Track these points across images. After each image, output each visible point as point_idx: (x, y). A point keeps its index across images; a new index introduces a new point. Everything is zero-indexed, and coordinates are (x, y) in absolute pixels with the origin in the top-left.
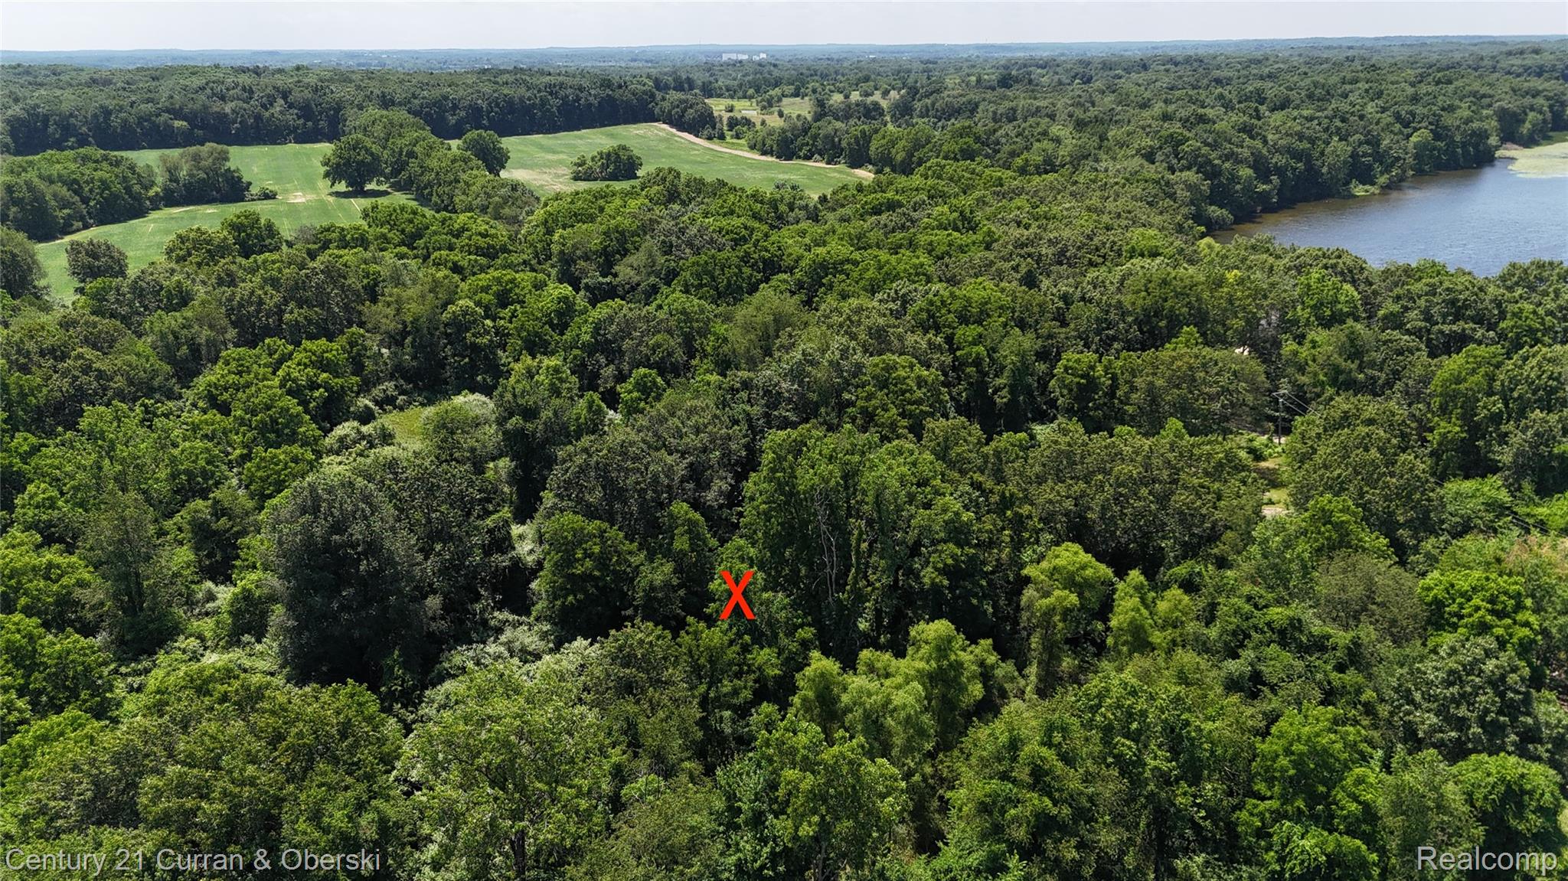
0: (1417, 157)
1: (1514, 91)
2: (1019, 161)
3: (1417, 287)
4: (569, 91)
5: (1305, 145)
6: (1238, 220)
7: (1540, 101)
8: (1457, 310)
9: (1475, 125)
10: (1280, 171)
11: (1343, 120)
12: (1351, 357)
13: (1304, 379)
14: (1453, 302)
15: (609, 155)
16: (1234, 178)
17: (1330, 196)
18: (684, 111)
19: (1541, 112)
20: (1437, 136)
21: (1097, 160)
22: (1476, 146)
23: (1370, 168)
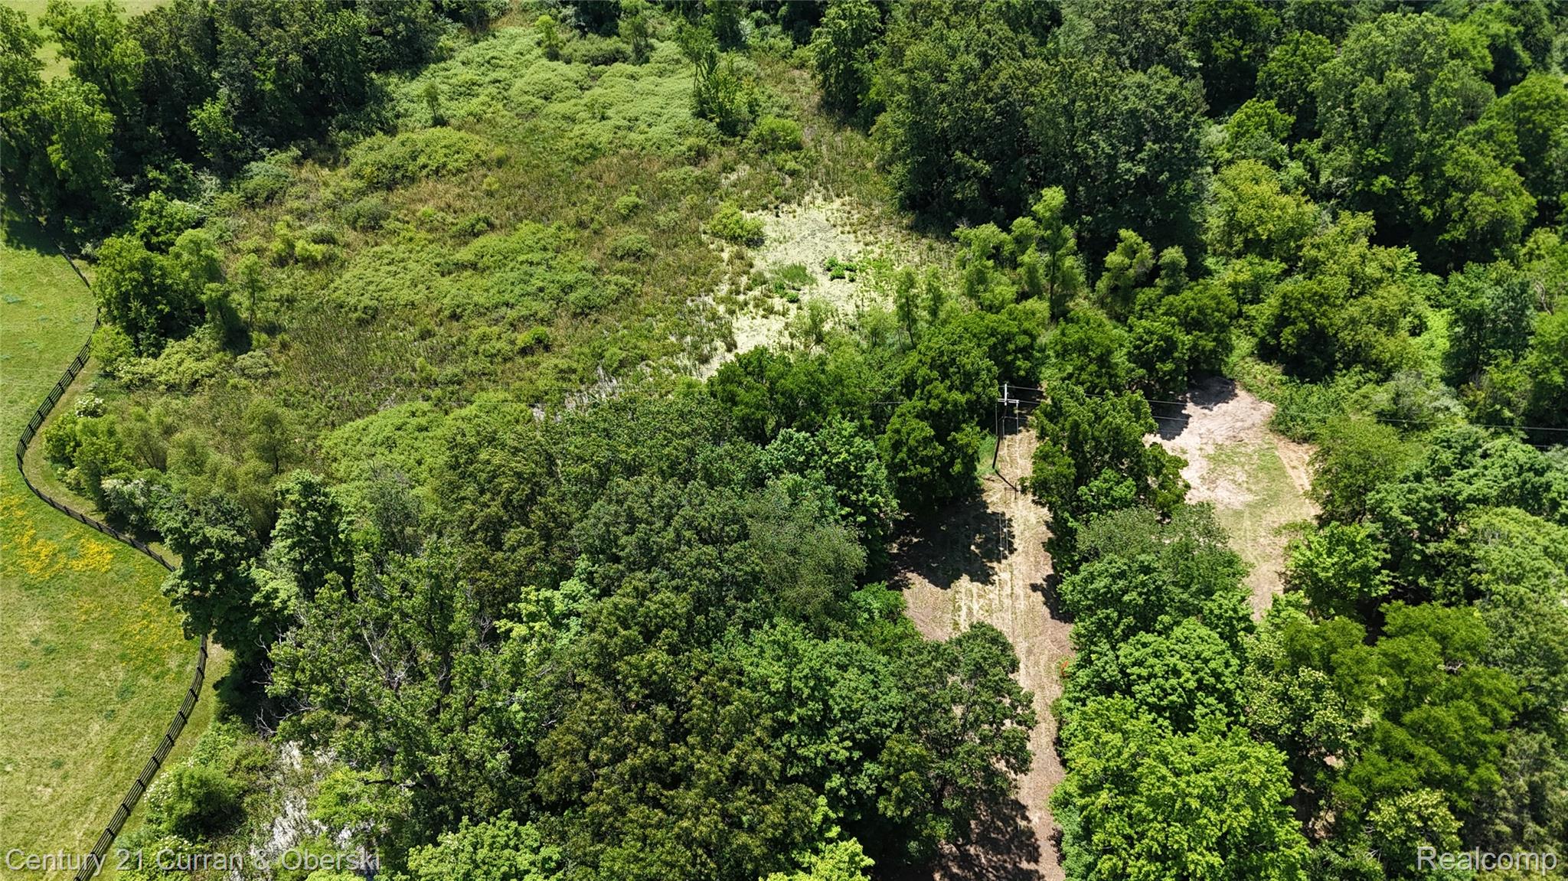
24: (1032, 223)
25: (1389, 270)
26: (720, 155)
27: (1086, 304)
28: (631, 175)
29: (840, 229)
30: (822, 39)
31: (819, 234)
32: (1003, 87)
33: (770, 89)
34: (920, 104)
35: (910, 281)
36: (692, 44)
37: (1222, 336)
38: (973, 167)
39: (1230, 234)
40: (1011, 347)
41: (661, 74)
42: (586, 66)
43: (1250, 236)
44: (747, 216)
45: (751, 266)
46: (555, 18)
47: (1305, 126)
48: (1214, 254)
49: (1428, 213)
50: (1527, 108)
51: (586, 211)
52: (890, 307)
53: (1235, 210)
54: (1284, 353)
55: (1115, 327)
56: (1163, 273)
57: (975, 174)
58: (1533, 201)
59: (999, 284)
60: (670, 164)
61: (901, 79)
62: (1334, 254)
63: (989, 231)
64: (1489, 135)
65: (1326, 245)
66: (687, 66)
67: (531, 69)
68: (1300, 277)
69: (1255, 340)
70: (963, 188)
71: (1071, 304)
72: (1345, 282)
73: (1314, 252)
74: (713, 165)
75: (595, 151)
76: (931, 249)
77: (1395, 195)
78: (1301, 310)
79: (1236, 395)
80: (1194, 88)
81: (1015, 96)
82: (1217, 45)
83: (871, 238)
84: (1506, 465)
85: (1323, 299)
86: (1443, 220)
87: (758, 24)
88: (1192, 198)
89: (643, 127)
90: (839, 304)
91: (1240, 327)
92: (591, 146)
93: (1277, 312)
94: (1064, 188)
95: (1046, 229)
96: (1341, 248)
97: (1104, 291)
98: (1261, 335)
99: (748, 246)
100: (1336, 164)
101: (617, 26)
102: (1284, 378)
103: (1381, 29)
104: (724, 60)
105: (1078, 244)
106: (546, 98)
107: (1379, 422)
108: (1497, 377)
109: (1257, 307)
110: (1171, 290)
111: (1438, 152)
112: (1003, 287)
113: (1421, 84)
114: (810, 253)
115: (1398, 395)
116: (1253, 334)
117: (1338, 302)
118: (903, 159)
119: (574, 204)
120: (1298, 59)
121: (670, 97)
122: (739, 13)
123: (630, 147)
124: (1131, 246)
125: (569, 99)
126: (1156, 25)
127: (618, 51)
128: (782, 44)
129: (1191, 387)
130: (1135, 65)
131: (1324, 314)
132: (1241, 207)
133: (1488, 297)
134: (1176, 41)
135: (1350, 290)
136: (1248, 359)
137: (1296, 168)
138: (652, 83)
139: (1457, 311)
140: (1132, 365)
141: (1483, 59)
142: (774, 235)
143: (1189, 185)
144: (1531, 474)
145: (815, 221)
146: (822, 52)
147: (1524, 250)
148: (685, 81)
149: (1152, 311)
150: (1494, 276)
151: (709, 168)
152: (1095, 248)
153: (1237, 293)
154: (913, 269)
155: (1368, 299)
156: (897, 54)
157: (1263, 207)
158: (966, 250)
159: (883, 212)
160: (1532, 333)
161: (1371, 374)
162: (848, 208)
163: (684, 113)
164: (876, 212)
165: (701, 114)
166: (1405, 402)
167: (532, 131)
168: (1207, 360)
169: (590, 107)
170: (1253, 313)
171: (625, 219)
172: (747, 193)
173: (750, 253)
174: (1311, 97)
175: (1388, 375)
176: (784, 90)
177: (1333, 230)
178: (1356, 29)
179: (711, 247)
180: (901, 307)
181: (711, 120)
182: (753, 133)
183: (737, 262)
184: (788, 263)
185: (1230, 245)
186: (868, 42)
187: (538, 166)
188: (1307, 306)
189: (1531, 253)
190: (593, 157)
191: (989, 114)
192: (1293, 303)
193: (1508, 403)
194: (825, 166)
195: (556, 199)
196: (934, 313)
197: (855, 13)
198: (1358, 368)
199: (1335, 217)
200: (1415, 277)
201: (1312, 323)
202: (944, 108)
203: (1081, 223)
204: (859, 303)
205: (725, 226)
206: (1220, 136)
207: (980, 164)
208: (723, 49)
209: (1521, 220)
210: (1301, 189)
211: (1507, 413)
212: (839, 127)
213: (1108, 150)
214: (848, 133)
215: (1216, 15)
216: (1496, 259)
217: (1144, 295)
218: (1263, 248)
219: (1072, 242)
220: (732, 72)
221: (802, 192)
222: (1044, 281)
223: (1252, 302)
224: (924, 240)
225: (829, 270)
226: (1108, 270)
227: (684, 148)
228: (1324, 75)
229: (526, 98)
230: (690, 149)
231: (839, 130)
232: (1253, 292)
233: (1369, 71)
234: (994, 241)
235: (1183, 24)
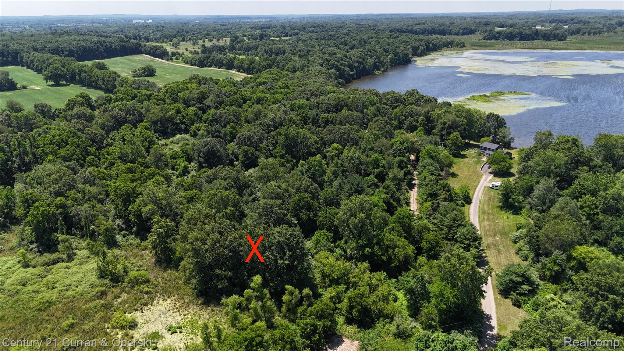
0: (391, 62)
1: (415, 40)
2: (286, 68)
3: (389, 97)
4: (107, 43)
5: (361, 60)
6: (346, 83)
7: (423, 43)
8: (397, 101)
9: (405, 52)
10: (356, 68)
11: (371, 52)
12: (377, 111)
13: (369, 117)
14: (396, 99)
15: (145, 68)
16: (344, 71)
17: (370, 74)
18: (156, 50)
19: (423, 46)
20: (395, 56)
21: (308, 67)
22: (406, 58)
23: (379, 65)
24: (251, 291)
25: (380, 280)
26: (112, 292)
27: (279, 318)
28: (69, 310)
29: (172, 311)
30: (152, 237)
31: (163, 316)
32: (230, 242)
33: (132, 260)
34: (197, 255)
35: (206, 327)
36: (94, 249)
37: (332, 319)
38: (224, 274)
39: (324, 279)
40: (254, 343)
41: (81, 264)
42: (43, 267)
43: (331, 278)
44: (128, 316)
45: (133, 338)
46: (27, 250)
47: (337, 237)
48: (321, 288)
49: (384, 258)
50: (401, 218)
51: (46, 333)
52: (199, 340)
53: (323, 270)
54: (356, 319)
55: (293, 325)
56: (305, 299)
57: (225, 277)
58: (413, 247)
59: (244, 319)
60: (87, 301)
61: (188, 246)
62: (360, 278)
63: (234, 298)
64: (393, 229)
65: (357, 276)
66: (93, 258)
67: (15, 274)
68: (352, 289)
69: (344, 317)
70: (221, 283)
71: (274, 320)
72: (367, 288)
73: (354, 279)
74: (109, 297)
75: (50, 303)
76: (213, 311)
77: (372, 254)
78: (356, 302)
79: (343, 341)
80: (297, 230)
81: (235, 244)
82: (301, 214)
83: (187, 312)
84: (441, 343)
85: (362, 296)
86: (390, 259)
87: (124, 236)
88: (307, 268)
89: (74, 288)
90: (176, 344)
91: (337, 313)
92: (48, 301)
93: (348, 304)
94: (261, 275)
95: (257, 292)
96: (362, 276)
97: (285, 311)
98: (346, 315)
99: (130, 329)
100: (351, 247)
101: (58, 248)
102: (359, 330)
103: (351, 201)
104: (110, 253)
105: (271, 295)
106: (23, 285)
107: (396, 338)
108: (426, 311)
109: (341, 304)
110: (310, 305)
111: (381, 237)
112: (246, 319)
113: (368, 217)
114: (160, 325)
115: (398, 326)
116: (343, 315)
117: (367, 296)
118: (195, 277)
119: (40, 330)
120: (328, 215)
121: (86, 273)
122: (115, 233)
123: (68, 298)
124: (291, 292)
125: (35, 283)
126: (279, 211)
127: (59, 258)
128: (136, 242)
129: (327, 343)
130: (275, 225)
131: (364, 301)
132: (325, 268)
133: (413, 283)
134: (287, 215)
135: (370, 290)
136: (344, 325)
137: (338, 251)
138: (77, 268)
139: (405, 290)
140: (304, 340)
141: (383, 206)
142: (142, 321)
143: (305, 264)
144: (449, 344)
145: (160, 311)
146: (153, 242)
147: (417, 265)
148: (93, 264)
149: (305, 315)
150: (412, 275)
151: (108, 299)
152: (277, 295)
153: (332, 300)
154: (207, 321)
155: (376, 292)
156: (185, 238)
157: (332, 267)
158: (227, 308)
159: (190, 300)
160: (430, 292)
161: (387, 320)
162: (174, 302)
163: (94, 278)
164: (187, 301)
165: (101, 277)
166: (401, 328)
167: (16, 301)
168: (330, 330)
169: (46, 285)
170: (340, 307)
171: (67, 331)
172: (127, 305)
173: (131, 332)
174: (336, 226)
175: (392, 320)
176: (139, 260)
177: (357, 270)
178: (343, 203)
179: (112, 334)
180: (204, 339)
181: (107, 278)
182: (127, 279)
183: (125, 337)
184: (150, 332)
185: (325, 283)
186: (172, 235)
187: (20, 317)
188: (358, 300)
189: (419, 265)
190: (49, 306)
191: (226, 253)
192: (353, 300)
193: (432, 319)
194: (161, 287)
195: (30, 330)
196: (219, 337)
197: (165, 225)
198: (382, 319)
199: (357, 265)
200: (388, 281)
201: (361, 305)
202: (208, 254)
203: (270, 286)
204: (186, 342)
205: (118, 323)
206: (311, 244)
207: (226, 273)
208: (109, 249)
209: (413, 255)
210: (343, 258)
211: (434, 323)
212: (165, 270)
213: (273, 258)
214: (169, 271)
215: (298, 205)
216: (410, 269)
217: (300, 309)
218: (336, 282)
219: (268, 295)
220: (114, 257)
221: (153, 300)
222: (261, 313)
223: (339, 303)
224: (209, 308)
225: (170, 330)
226: (284, 303)
227: (94, 293)
228: (338, 219)
229: (13, 287)
230: (97, 293)
231: (165, 271)
232: (337, 299)
233: (352, 215)
234: (238, 301)
235: (288, 210)
